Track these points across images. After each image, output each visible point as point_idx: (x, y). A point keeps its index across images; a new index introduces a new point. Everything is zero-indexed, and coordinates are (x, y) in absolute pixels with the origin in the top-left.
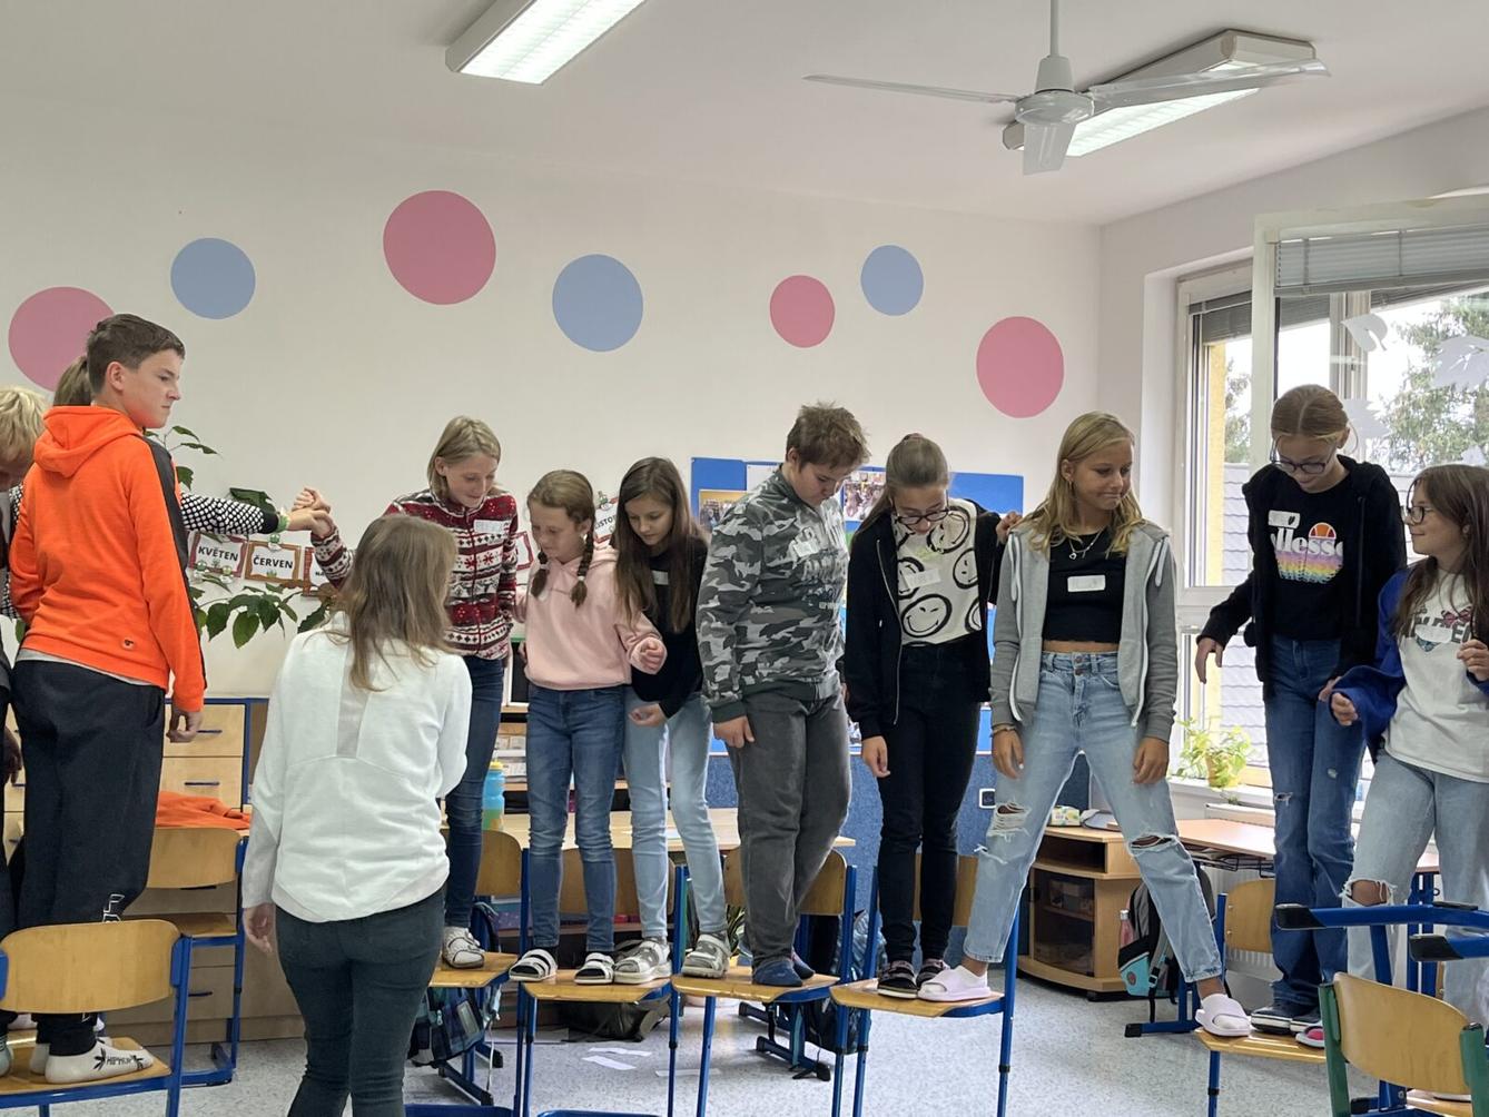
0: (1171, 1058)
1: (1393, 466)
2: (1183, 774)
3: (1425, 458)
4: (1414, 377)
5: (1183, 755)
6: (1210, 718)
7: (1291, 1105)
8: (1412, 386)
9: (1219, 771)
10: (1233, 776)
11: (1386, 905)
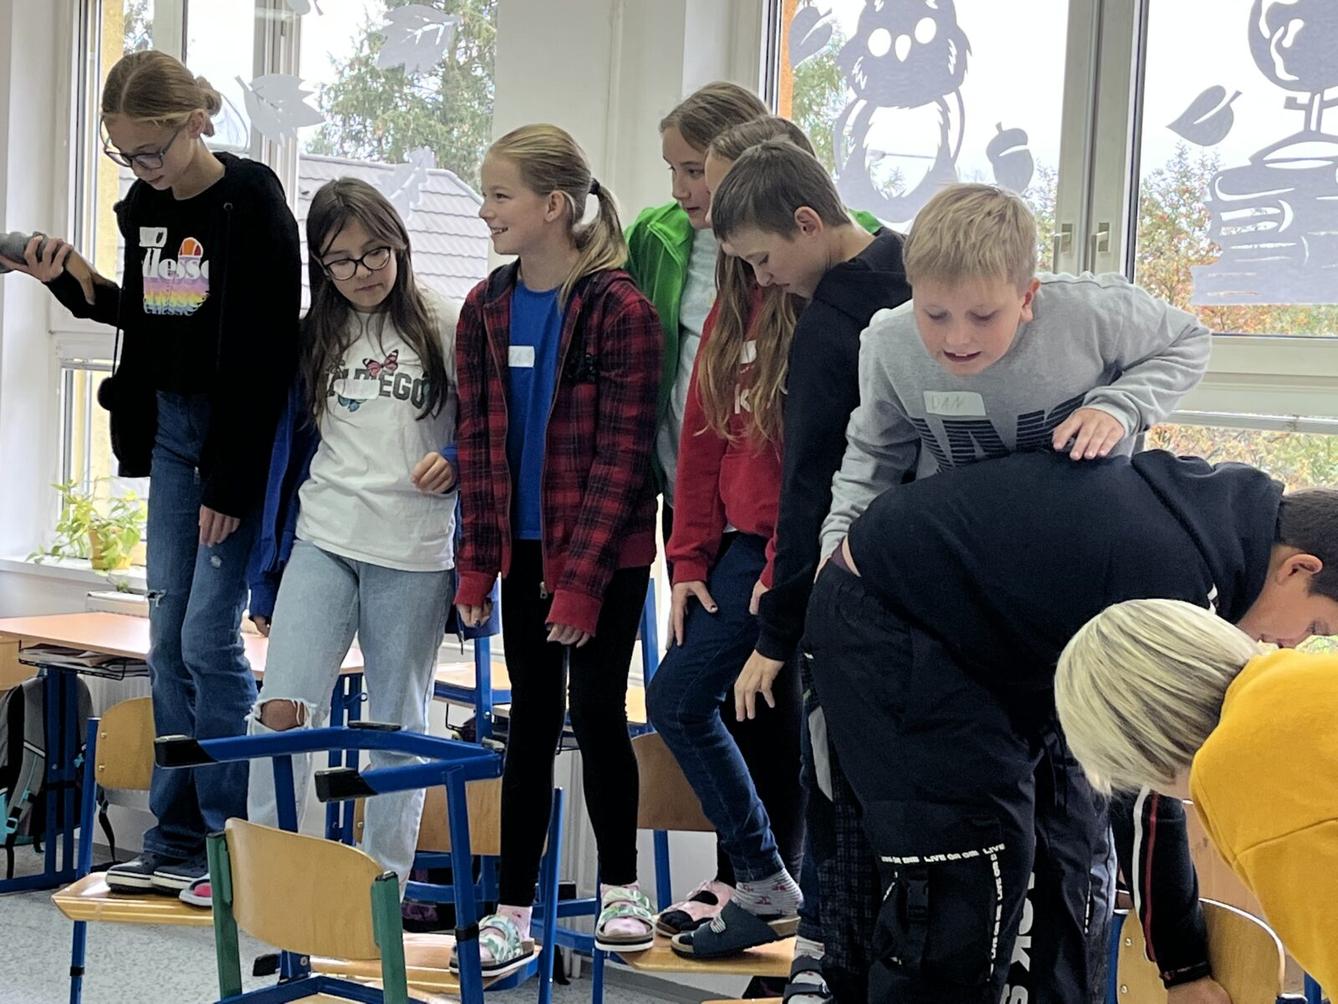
0: (33, 923)
1: (346, 148)
2: (60, 551)
3: (384, 141)
4: (374, 38)
5: (59, 529)
6: (96, 481)
7: (182, 971)
8: (371, 49)
9: (105, 549)
10: (123, 555)
11: (302, 729)
